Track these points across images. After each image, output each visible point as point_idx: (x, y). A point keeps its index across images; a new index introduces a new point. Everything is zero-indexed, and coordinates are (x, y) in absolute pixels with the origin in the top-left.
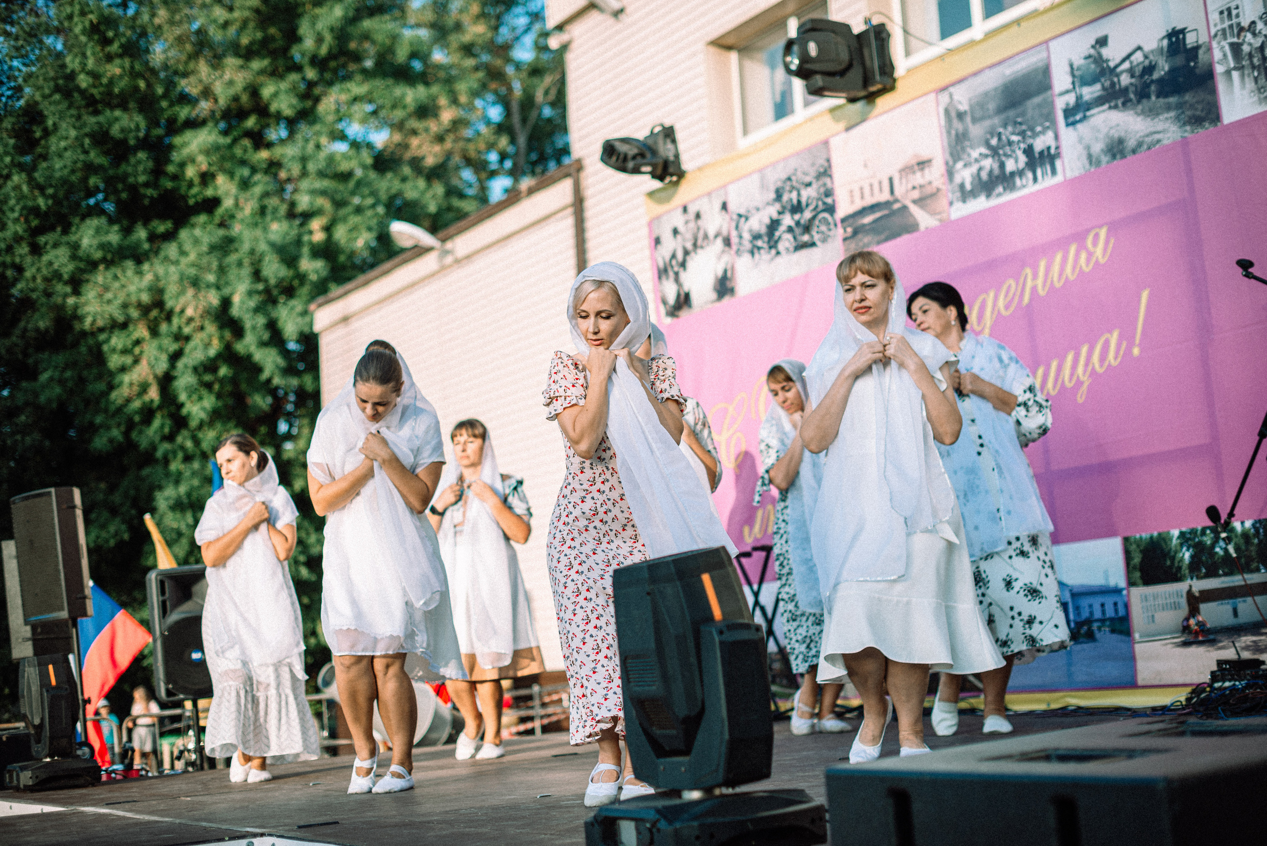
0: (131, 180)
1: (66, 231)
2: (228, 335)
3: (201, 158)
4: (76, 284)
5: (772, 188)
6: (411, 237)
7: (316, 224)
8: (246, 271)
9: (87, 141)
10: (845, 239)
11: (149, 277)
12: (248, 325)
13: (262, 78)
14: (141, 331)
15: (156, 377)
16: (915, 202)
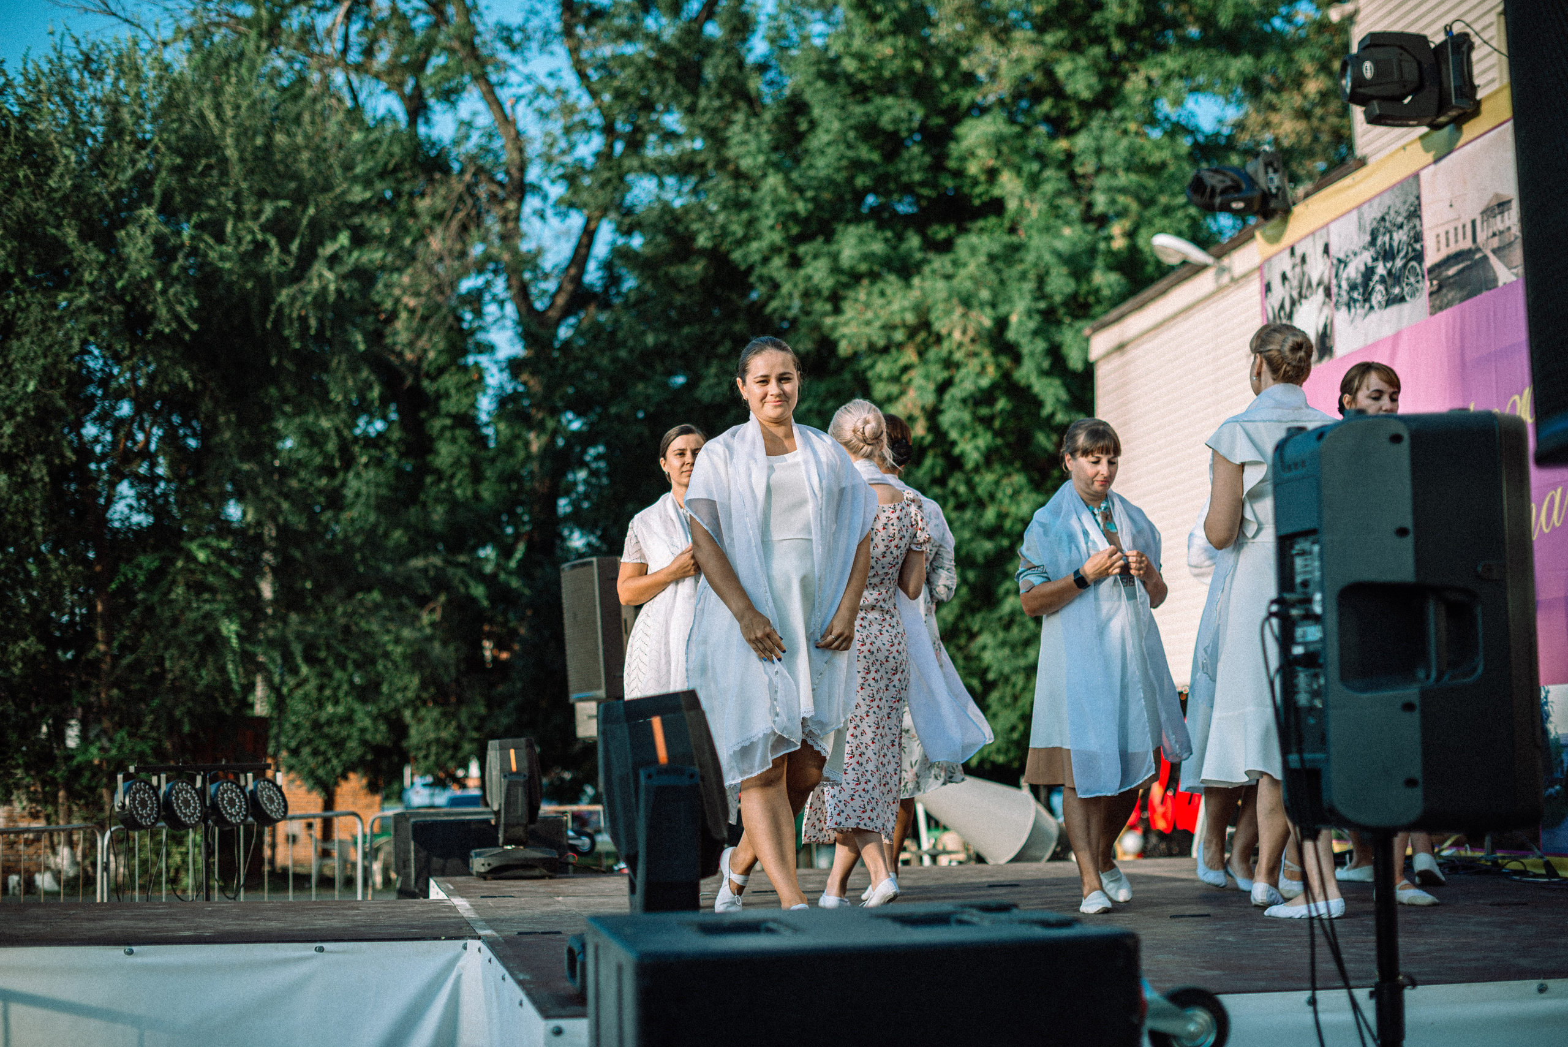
0: (905, 179)
1: (828, 240)
2: (1005, 361)
3: (981, 152)
4: (836, 300)
5: (1369, 229)
6: (1178, 252)
7: (1117, 229)
8: (1029, 286)
9: (851, 134)
10: (1431, 294)
11: (915, 294)
12: (1025, 350)
13: (1056, 54)
14: (909, 356)
15: (923, 408)
16: (1494, 251)
